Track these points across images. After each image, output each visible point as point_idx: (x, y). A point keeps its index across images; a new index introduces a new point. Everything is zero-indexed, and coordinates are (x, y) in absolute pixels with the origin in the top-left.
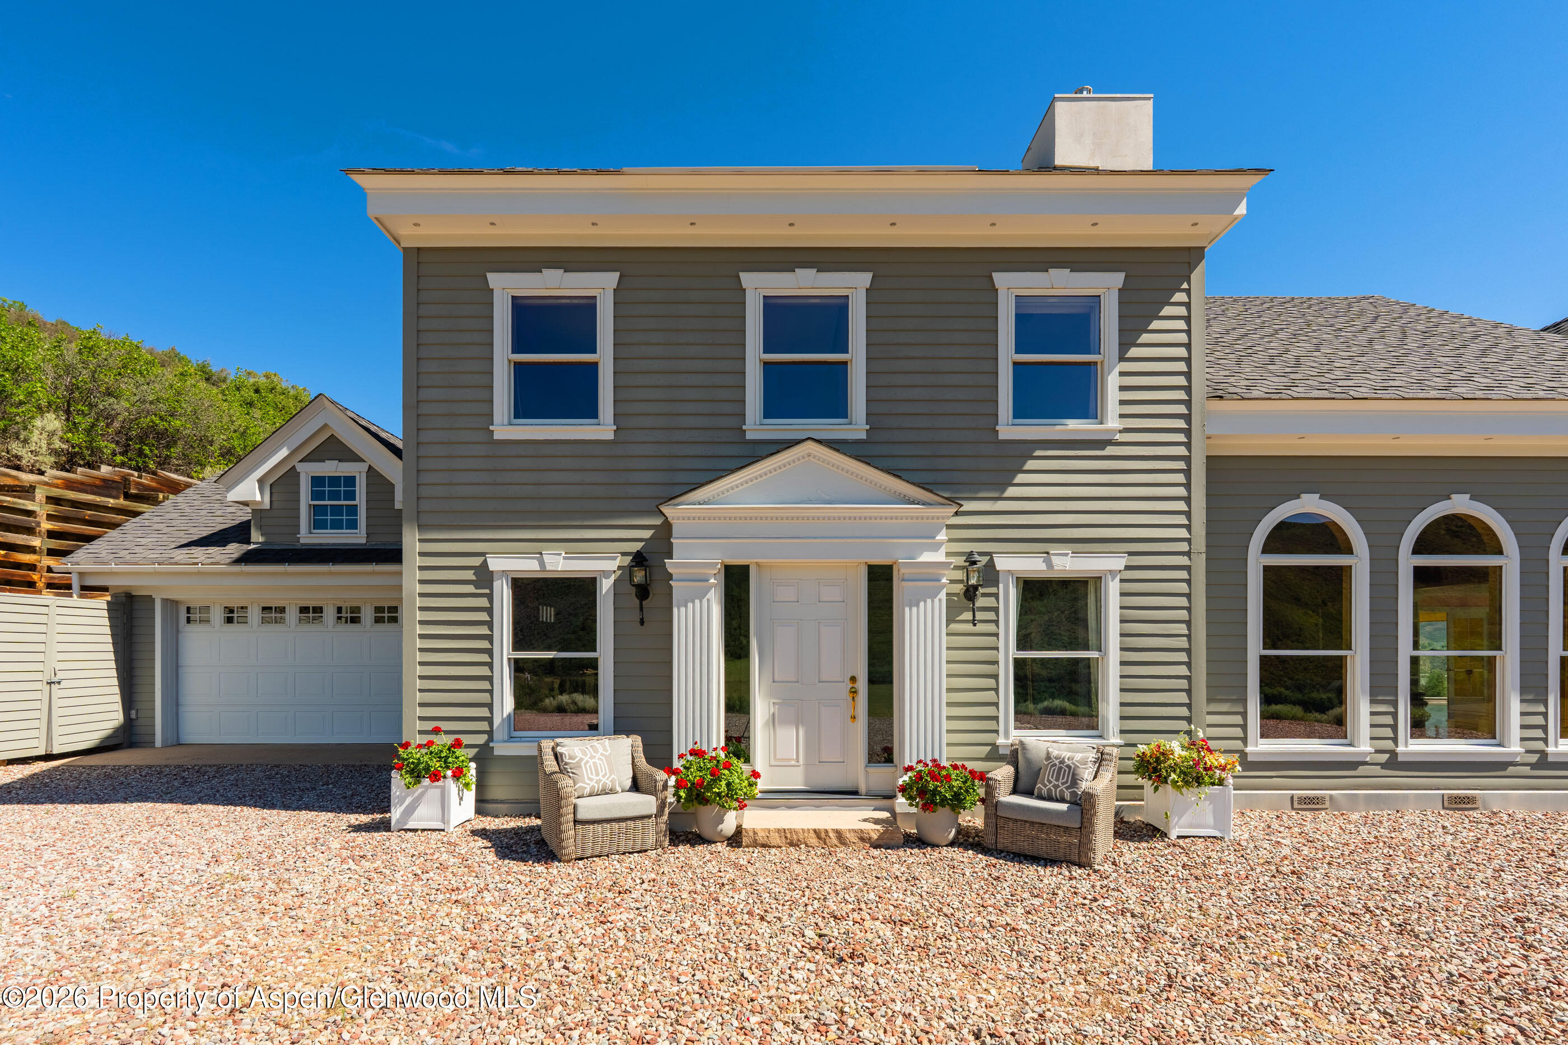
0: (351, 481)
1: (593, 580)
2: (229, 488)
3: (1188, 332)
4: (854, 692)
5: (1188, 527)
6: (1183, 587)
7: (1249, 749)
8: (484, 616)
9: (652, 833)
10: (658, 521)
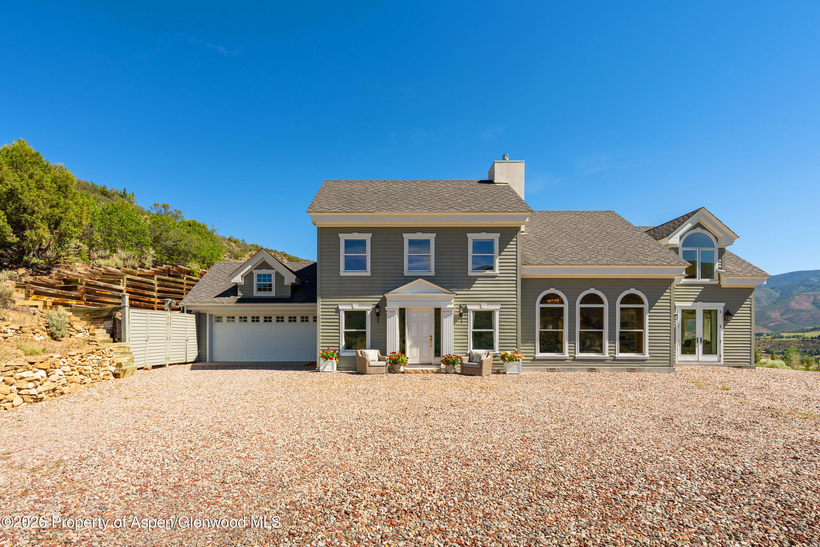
0: (270, 276)
1: (365, 311)
2: (232, 278)
3: (517, 248)
4: (431, 340)
5: (516, 298)
6: (515, 313)
7: (536, 356)
8: (338, 321)
9: (384, 370)
10: (382, 296)
